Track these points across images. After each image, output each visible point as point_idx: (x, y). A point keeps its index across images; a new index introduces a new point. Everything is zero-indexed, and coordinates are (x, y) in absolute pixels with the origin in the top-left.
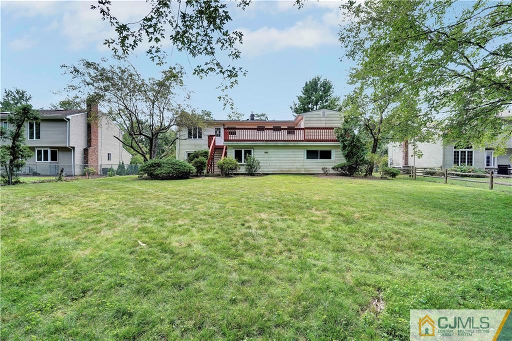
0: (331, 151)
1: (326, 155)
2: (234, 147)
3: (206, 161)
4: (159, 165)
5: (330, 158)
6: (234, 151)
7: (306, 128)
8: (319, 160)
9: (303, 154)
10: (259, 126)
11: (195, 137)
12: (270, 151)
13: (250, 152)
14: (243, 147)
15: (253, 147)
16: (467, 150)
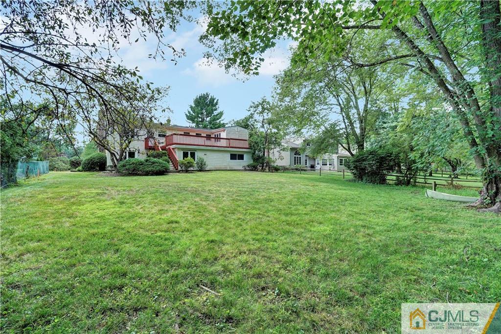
0: (243, 155)
1: (241, 157)
2: (182, 149)
5: (243, 159)
6: (182, 152)
7: (231, 139)
8: (237, 161)
9: (229, 156)
10: (197, 133)
12: (208, 153)
13: (192, 154)
14: (190, 150)
15: (196, 150)
16: (299, 156)
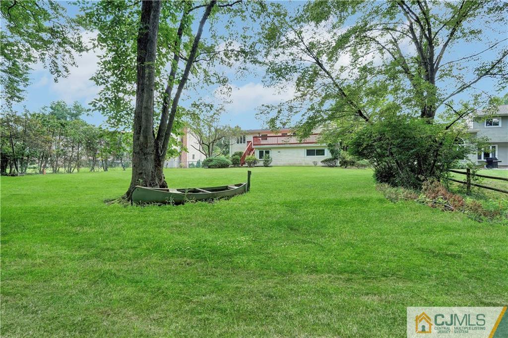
0: (324, 150)
1: (320, 152)
2: (259, 149)
3: (240, 158)
4: (211, 161)
5: (324, 154)
6: (258, 151)
8: (316, 157)
9: (304, 152)
11: (241, 143)
12: (281, 150)
13: (267, 152)
14: (265, 149)
15: (270, 149)
